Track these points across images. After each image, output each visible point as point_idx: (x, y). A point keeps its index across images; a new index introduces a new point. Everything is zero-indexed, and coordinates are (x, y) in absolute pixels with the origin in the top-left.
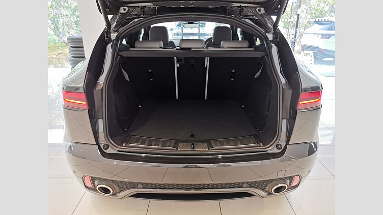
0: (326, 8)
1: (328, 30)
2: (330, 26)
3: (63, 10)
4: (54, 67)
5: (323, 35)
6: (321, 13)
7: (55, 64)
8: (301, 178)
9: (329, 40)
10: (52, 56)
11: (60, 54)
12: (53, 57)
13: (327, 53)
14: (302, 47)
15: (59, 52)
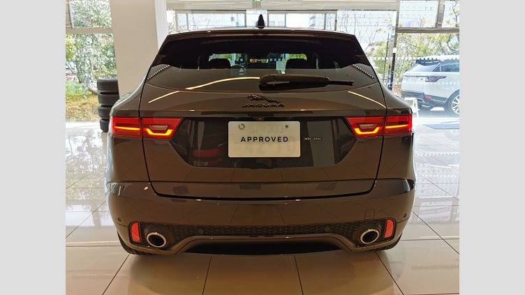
0: (431, 46)
1: (434, 71)
2: (435, 66)
3: (91, 49)
4: (76, 121)
5: (428, 77)
6: (425, 52)
7: (77, 118)
8: (395, 224)
9: (435, 83)
10: (74, 107)
11: (85, 104)
12: (76, 108)
13: (434, 100)
14: (402, 94)
15: (83, 101)
